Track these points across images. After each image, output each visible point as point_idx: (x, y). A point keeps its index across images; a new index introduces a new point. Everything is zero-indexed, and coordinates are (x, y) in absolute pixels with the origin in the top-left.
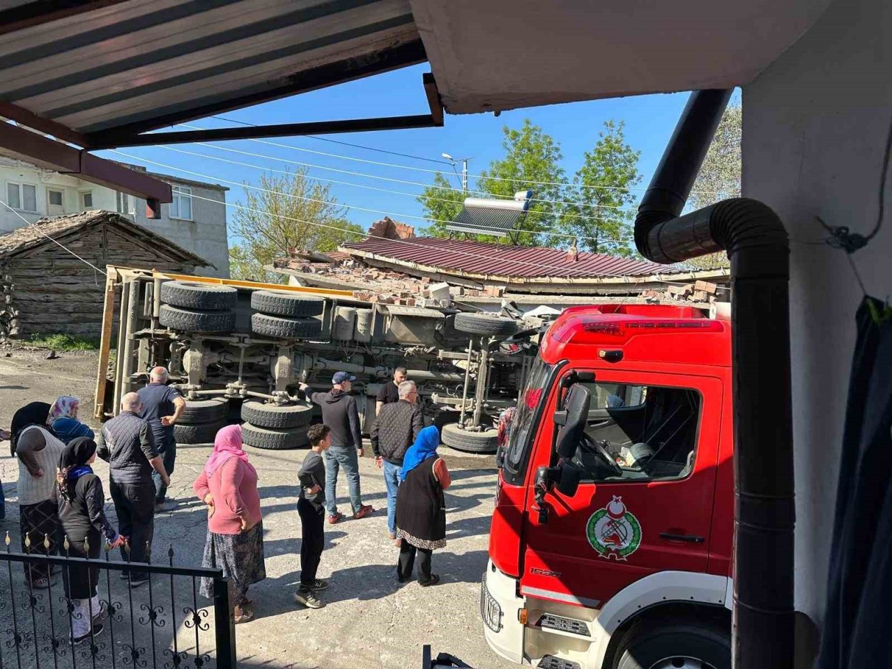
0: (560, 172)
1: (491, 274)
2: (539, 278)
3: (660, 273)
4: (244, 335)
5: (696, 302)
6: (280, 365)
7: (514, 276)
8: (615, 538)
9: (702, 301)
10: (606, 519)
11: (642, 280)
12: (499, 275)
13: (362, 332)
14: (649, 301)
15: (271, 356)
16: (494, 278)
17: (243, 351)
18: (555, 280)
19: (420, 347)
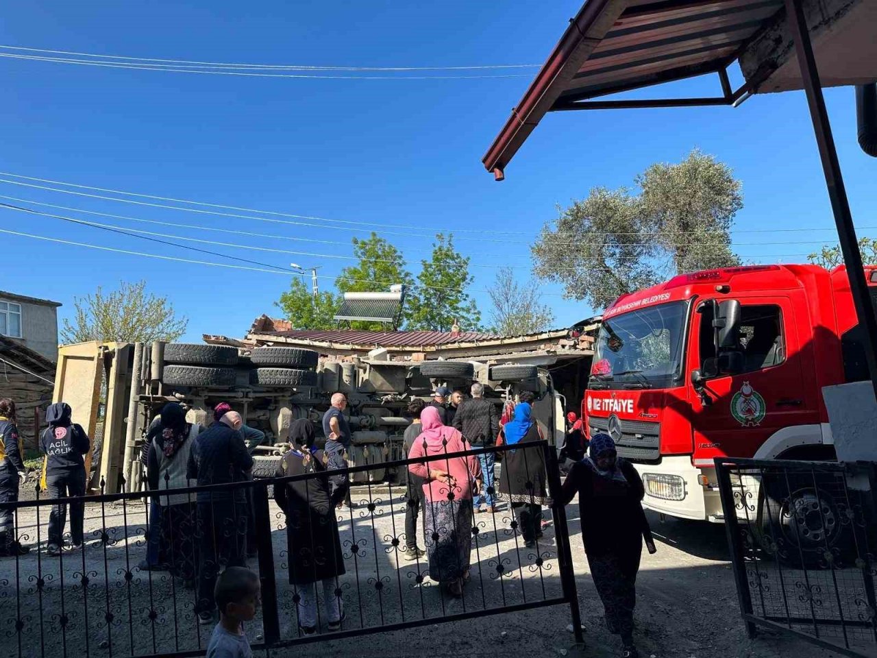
0: (407, 275)
1: (406, 345)
2: (449, 345)
3: (549, 331)
4: (248, 390)
5: (583, 349)
6: (283, 415)
7: (427, 345)
8: (749, 411)
9: (587, 349)
10: (742, 399)
11: (535, 338)
12: (413, 346)
13: (347, 383)
14: (548, 352)
15: (270, 410)
16: (408, 349)
17: (246, 406)
18: (464, 345)
19: (394, 395)
